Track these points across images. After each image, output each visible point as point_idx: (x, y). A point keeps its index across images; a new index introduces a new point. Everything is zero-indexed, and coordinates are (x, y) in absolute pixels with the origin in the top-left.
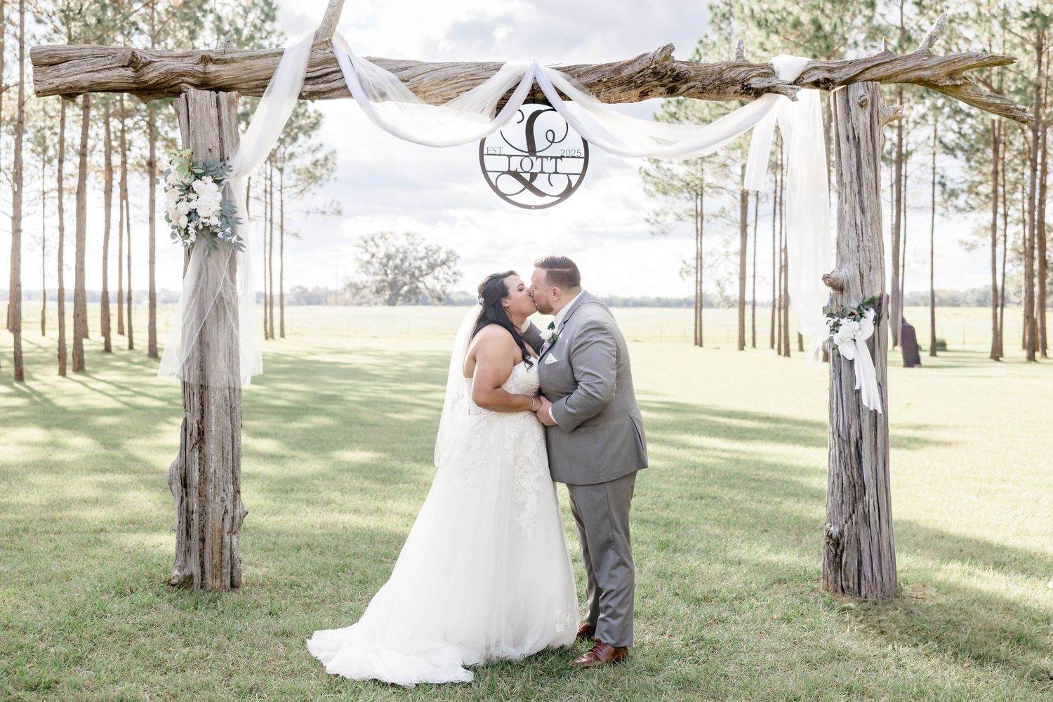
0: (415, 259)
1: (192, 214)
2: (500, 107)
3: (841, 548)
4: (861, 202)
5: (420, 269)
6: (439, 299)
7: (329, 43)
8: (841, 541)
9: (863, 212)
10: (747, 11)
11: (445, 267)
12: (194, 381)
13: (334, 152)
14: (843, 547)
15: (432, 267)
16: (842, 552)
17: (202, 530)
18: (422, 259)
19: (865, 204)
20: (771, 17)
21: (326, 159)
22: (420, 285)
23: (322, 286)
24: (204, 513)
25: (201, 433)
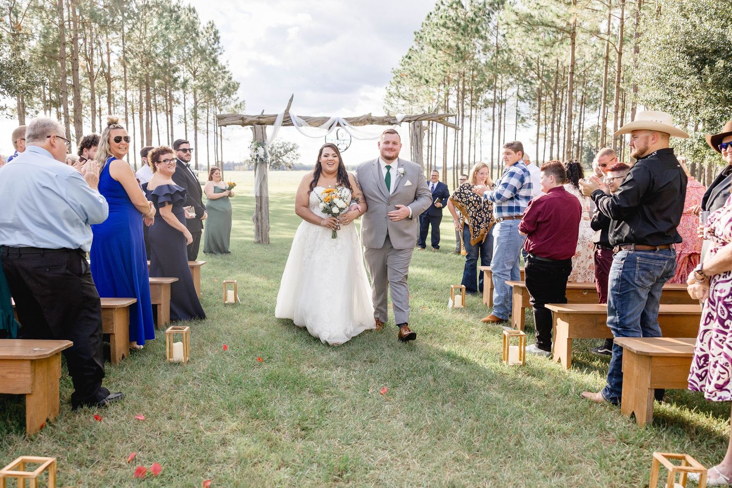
0: (278, 148)
1: (257, 155)
2: (330, 128)
5: (280, 153)
6: (290, 167)
7: (288, 113)
10: (428, 40)
11: (292, 152)
12: (258, 195)
13: (244, 101)
15: (286, 152)
17: (262, 230)
18: (281, 148)
20: (438, 44)
21: (241, 104)
22: (280, 160)
23: (231, 161)
24: (262, 226)
25: (261, 208)
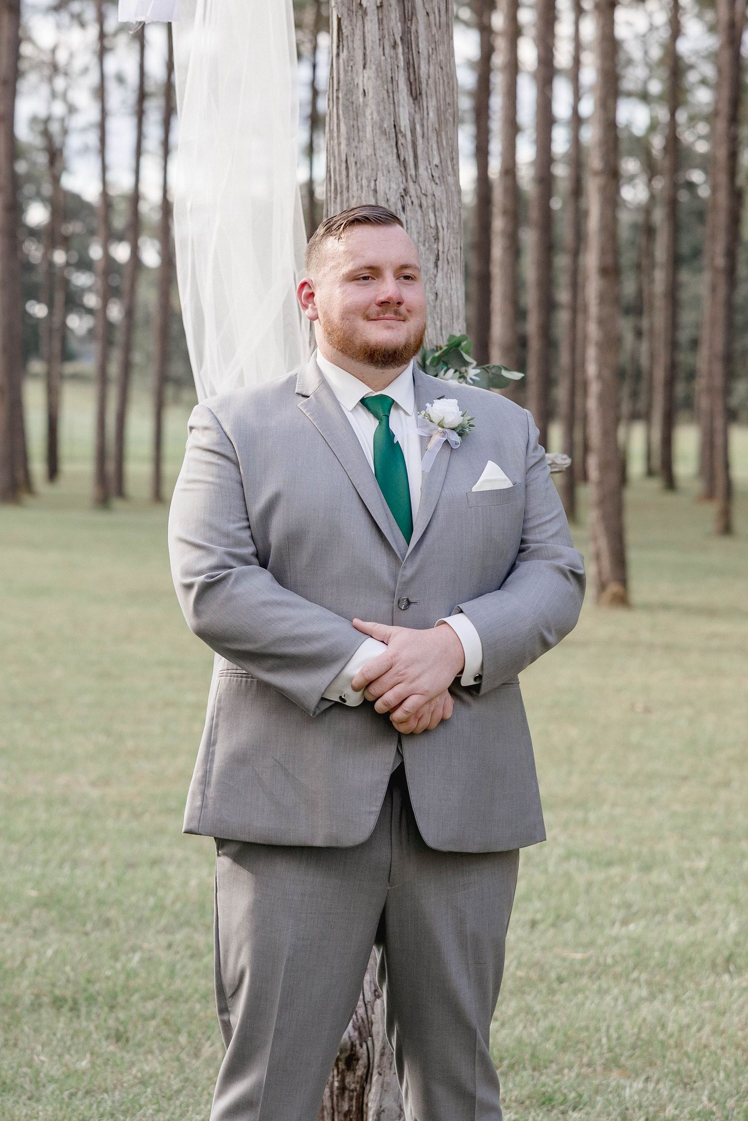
3: (360, 1071)
4: (411, 66)
8: (362, 1052)
9: (416, 95)
14: (369, 1067)
16: (367, 1077)
19: (423, 70)
